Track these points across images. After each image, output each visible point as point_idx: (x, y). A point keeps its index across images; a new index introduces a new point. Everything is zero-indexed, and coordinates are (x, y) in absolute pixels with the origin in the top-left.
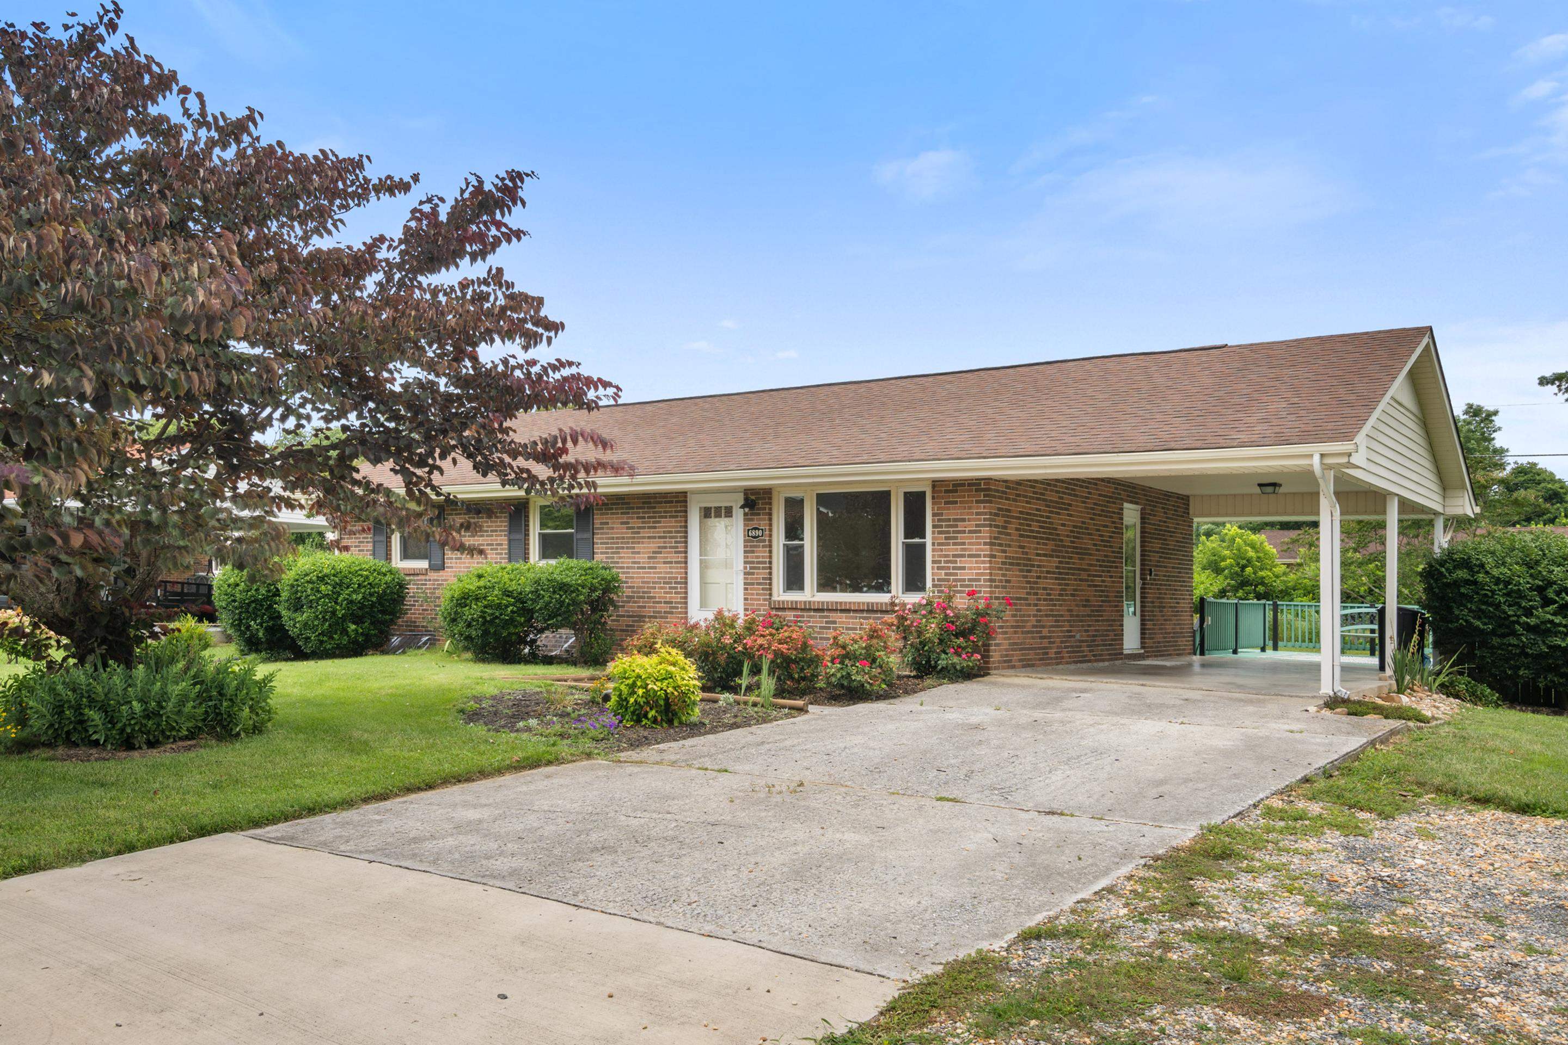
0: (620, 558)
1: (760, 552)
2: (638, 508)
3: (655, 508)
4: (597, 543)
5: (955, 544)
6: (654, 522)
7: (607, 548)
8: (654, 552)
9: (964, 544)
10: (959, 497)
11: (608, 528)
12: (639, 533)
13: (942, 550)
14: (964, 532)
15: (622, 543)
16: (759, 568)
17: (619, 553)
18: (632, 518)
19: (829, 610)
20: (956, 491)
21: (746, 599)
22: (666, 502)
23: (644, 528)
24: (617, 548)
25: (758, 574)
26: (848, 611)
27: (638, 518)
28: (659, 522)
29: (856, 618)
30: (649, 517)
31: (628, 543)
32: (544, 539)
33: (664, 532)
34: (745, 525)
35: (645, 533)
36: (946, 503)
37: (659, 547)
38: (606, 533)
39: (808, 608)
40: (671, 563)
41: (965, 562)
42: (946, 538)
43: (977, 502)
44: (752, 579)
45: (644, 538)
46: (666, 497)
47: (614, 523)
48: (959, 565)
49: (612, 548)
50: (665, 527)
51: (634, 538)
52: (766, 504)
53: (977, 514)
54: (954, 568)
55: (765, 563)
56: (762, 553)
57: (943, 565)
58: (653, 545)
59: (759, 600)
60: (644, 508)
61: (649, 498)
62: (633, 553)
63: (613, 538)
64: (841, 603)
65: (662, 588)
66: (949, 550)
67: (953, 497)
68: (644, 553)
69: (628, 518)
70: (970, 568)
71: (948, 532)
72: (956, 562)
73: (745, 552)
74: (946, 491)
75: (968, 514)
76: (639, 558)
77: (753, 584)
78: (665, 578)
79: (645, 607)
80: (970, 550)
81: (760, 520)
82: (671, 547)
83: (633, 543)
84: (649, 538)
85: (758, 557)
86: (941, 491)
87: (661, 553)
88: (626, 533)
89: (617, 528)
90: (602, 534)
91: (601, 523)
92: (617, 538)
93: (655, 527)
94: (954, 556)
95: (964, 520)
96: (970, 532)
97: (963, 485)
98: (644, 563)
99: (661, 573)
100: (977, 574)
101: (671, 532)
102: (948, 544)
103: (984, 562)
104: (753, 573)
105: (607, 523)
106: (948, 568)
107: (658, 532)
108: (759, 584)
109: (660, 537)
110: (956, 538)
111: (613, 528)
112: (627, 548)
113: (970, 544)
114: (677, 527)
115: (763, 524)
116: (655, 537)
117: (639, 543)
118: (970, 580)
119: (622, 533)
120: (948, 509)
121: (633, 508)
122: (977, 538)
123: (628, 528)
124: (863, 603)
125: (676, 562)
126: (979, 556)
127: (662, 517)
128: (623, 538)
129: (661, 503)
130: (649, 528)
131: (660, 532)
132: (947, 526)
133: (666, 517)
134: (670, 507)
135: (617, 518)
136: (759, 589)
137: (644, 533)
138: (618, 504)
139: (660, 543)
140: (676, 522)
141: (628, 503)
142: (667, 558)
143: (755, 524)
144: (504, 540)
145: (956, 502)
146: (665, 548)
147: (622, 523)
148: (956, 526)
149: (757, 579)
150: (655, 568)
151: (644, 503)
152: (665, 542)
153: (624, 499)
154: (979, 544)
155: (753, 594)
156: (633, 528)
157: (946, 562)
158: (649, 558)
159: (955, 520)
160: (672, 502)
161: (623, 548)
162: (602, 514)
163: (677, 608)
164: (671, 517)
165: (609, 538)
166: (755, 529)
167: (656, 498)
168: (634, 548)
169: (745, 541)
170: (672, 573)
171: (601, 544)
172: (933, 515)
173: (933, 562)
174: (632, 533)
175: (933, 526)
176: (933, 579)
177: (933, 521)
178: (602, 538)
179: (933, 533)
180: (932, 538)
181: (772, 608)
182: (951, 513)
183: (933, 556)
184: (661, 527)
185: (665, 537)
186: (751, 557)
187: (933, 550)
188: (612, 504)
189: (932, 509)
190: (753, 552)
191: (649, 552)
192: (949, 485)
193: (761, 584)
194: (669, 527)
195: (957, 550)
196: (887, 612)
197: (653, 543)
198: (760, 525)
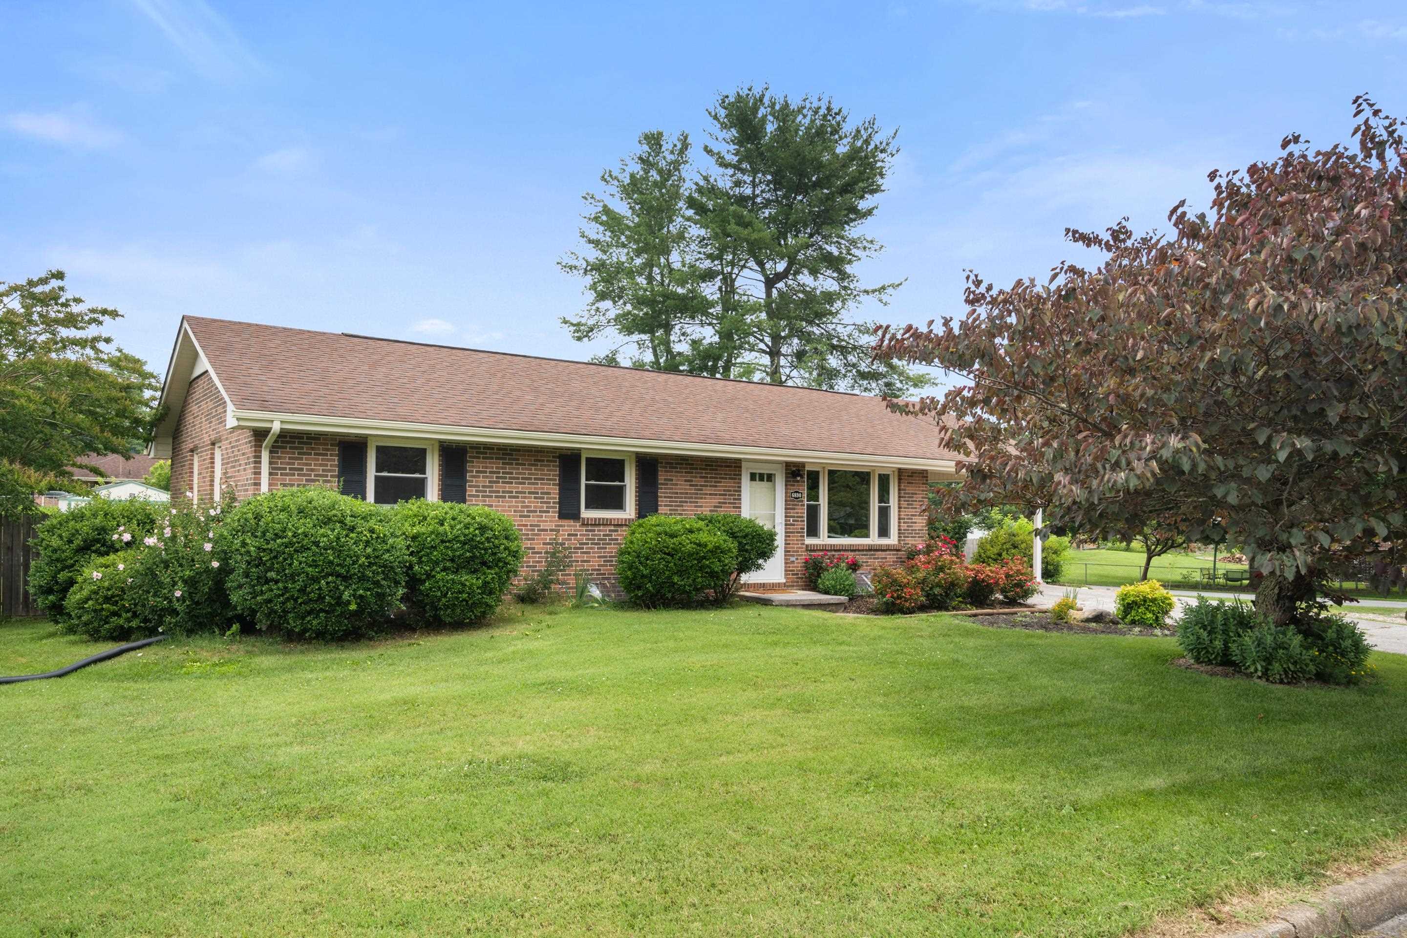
0: (684, 510)
1: (799, 509)
2: (701, 469)
3: (716, 470)
4: (661, 497)
5: (910, 508)
6: (715, 482)
7: (670, 502)
8: (715, 507)
9: (916, 508)
10: (914, 480)
12: (701, 490)
13: (905, 512)
14: (916, 501)
15: (685, 498)
16: (798, 521)
17: (682, 506)
18: (696, 477)
19: (845, 550)
20: (913, 477)
21: (786, 544)
22: (725, 466)
23: (707, 486)
24: (681, 502)
25: (794, 525)
27: (701, 477)
28: (720, 482)
30: (711, 478)
31: (692, 498)
33: (724, 491)
34: (786, 489)
35: (708, 490)
36: (908, 483)
37: (719, 503)
38: (672, 489)
41: (917, 519)
42: (907, 504)
43: (922, 483)
44: (793, 529)
45: (706, 494)
46: (726, 463)
47: (678, 480)
48: (913, 521)
49: (676, 502)
50: (726, 486)
51: (697, 494)
52: (803, 474)
53: (922, 491)
54: (911, 523)
55: (802, 517)
57: (905, 521)
58: (715, 501)
59: (798, 544)
60: (707, 470)
61: (711, 461)
62: (696, 507)
63: (677, 493)
66: (908, 512)
67: (910, 480)
68: (706, 507)
69: (692, 477)
70: (919, 523)
71: (908, 501)
72: (911, 519)
73: (786, 509)
74: (908, 476)
75: (918, 490)
77: (792, 533)
81: (799, 485)
82: (730, 503)
83: (696, 498)
84: (710, 494)
85: (797, 513)
86: (905, 476)
88: (689, 489)
89: (680, 485)
90: (665, 489)
91: (665, 480)
92: (681, 493)
93: (716, 486)
94: (910, 515)
95: (916, 494)
96: (919, 501)
97: (915, 474)
100: (922, 526)
101: (730, 491)
104: (792, 525)
105: (672, 480)
106: (908, 523)
107: (720, 490)
108: (794, 532)
109: (720, 495)
110: (913, 504)
111: (677, 485)
112: (691, 502)
114: (734, 487)
115: (801, 489)
116: (716, 495)
117: (701, 498)
118: (919, 530)
119: (685, 489)
120: (908, 487)
121: (697, 469)
123: (691, 485)
127: (722, 478)
128: (687, 493)
129: (722, 466)
130: (711, 486)
131: (720, 489)
132: (907, 497)
133: (726, 479)
134: (730, 471)
135: (681, 476)
136: (795, 536)
137: (706, 490)
138: (682, 464)
140: (733, 483)
141: (693, 464)
143: (796, 488)
144: (553, 489)
145: (913, 484)
146: (725, 503)
147: (686, 481)
148: (913, 497)
149: (796, 529)
151: (706, 465)
152: (725, 499)
153: (687, 460)
155: (794, 540)
156: (697, 485)
158: (711, 511)
159: (911, 494)
160: (731, 467)
161: (686, 502)
162: (666, 471)
164: (730, 478)
165: (672, 493)
166: (796, 492)
168: (697, 502)
169: (786, 501)
171: (665, 497)
172: (899, 490)
173: (899, 519)
174: (695, 490)
175: (899, 497)
176: (899, 530)
177: (899, 493)
178: (667, 493)
179: (899, 501)
180: (899, 504)
181: (807, 550)
182: (910, 489)
183: (899, 515)
184: (722, 486)
185: (725, 495)
186: (792, 513)
187: (899, 511)
188: (676, 464)
189: (899, 486)
190: (794, 509)
191: (711, 507)
192: (909, 473)
193: (799, 532)
194: (729, 487)
195: (912, 512)
196: (878, 551)
197: (714, 499)
198: (799, 489)
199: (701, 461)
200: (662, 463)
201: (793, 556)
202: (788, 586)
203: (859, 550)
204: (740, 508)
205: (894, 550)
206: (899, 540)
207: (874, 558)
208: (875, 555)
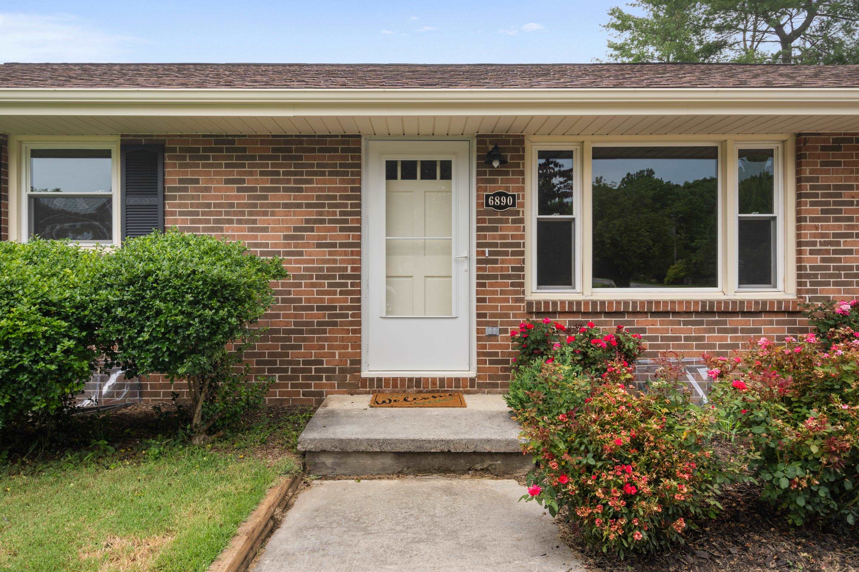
1: (508, 229)
2: (261, 158)
3: (300, 158)
4: (173, 213)
5: (836, 219)
6: (298, 181)
7: (193, 222)
8: (296, 229)
9: (851, 219)
10: (843, 156)
11: (196, 190)
12: (266, 198)
13: (817, 228)
14: (851, 203)
15: (227, 213)
16: (506, 253)
18: (251, 174)
20: (839, 148)
21: (479, 300)
22: (321, 150)
23: (277, 190)
24: (217, 221)
25: (503, 262)
26: (666, 313)
27: (263, 173)
28: (310, 182)
29: (679, 323)
30: (287, 173)
31: (242, 213)
33: (318, 197)
34: (478, 189)
35: (281, 197)
36: (823, 164)
37: (308, 221)
38: (193, 197)
40: (334, 245)
41: (853, 243)
42: (823, 212)
44: (494, 269)
45: (277, 205)
46: (324, 142)
47: (211, 181)
48: (842, 247)
49: (208, 221)
50: (322, 189)
51: (255, 206)
52: (515, 157)
54: (835, 252)
56: (510, 231)
57: (818, 247)
58: (295, 218)
59: (507, 300)
60: (277, 158)
61: (287, 142)
62: (251, 230)
63: (208, 205)
64: (658, 303)
65: (313, 285)
66: (827, 227)
67: (834, 156)
68: (274, 230)
69: (241, 173)
71: (827, 203)
72: (838, 244)
73: (479, 229)
74: (823, 148)
75: (856, 180)
76: (268, 237)
77: (495, 277)
78: (322, 269)
79: (278, 316)
83: (251, 214)
84: (286, 206)
85: (503, 237)
86: (815, 148)
87: (312, 230)
88: (237, 198)
89: (216, 189)
90: (183, 198)
91: (181, 181)
92: (216, 205)
93: (300, 190)
94: (835, 235)
97: (850, 140)
98: (275, 245)
99: (312, 261)
101: (334, 197)
102: (827, 220)
104: (495, 262)
105: (197, 181)
106: (827, 252)
107: (306, 197)
108: (503, 277)
109: (308, 206)
110: (840, 211)
111: (207, 189)
112: (239, 222)
114: (345, 189)
116: (299, 206)
117: (265, 214)
118: (858, 267)
119: (228, 197)
120: (827, 172)
121: (253, 158)
123: (239, 190)
125: (342, 245)
127: (315, 174)
128: (232, 205)
130: (286, 190)
131: (309, 196)
132: (824, 195)
133: (323, 174)
134: (333, 158)
135: (216, 173)
136: (506, 285)
137: (275, 197)
139: (310, 214)
140: (342, 181)
141: (244, 150)
142: (325, 237)
143: (499, 187)
145: (839, 164)
146: (322, 221)
147: (227, 182)
148: (840, 195)
150: (300, 254)
152: (320, 213)
153: (233, 142)
155: (495, 293)
156: (254, 189)
157: (821, 244)
158: (286, 237)
159: (836, 187)
160: (336, 150)
161: (231, 222)
163: (346, 316)
164: (331, 174)
165: (198, 206)
166: (500, 194)
167: (301, 142)
168: (254, 222)
169: (479, 213)
170: (335, 261)
171: (181, 214)
172: (799, 180)
173: (799, 244)
174: (250, 198)
175: (799, 196)
176: (799, 268)
177: (799, 188)
178: (185, 206)
179: (799, 204)
180: (798, 212)
181: (530, 313)
182: (832, 178)
183: (799, 236)
184: (312, 190)
185: (323, 206)
186: (490, 237)
187: (799, 228)
188: (205, 150)
189: (798, 172)
190: (496, 229)
191: (289, 229)
192: (827, 140)
193: (509, 277)
194: (330, 190)
195: (840, 227)
196: (734, 313)
197: (295, 214)
198: (508, 188)
199: (263, 142)
200: (174, 150)
201: (494, 324)
202: (480, 386)
203: (675, 313)
204: (359, 229)
205: (779, 312)
206: (799, 292)
207: (720, 331)
208: (725, 323)
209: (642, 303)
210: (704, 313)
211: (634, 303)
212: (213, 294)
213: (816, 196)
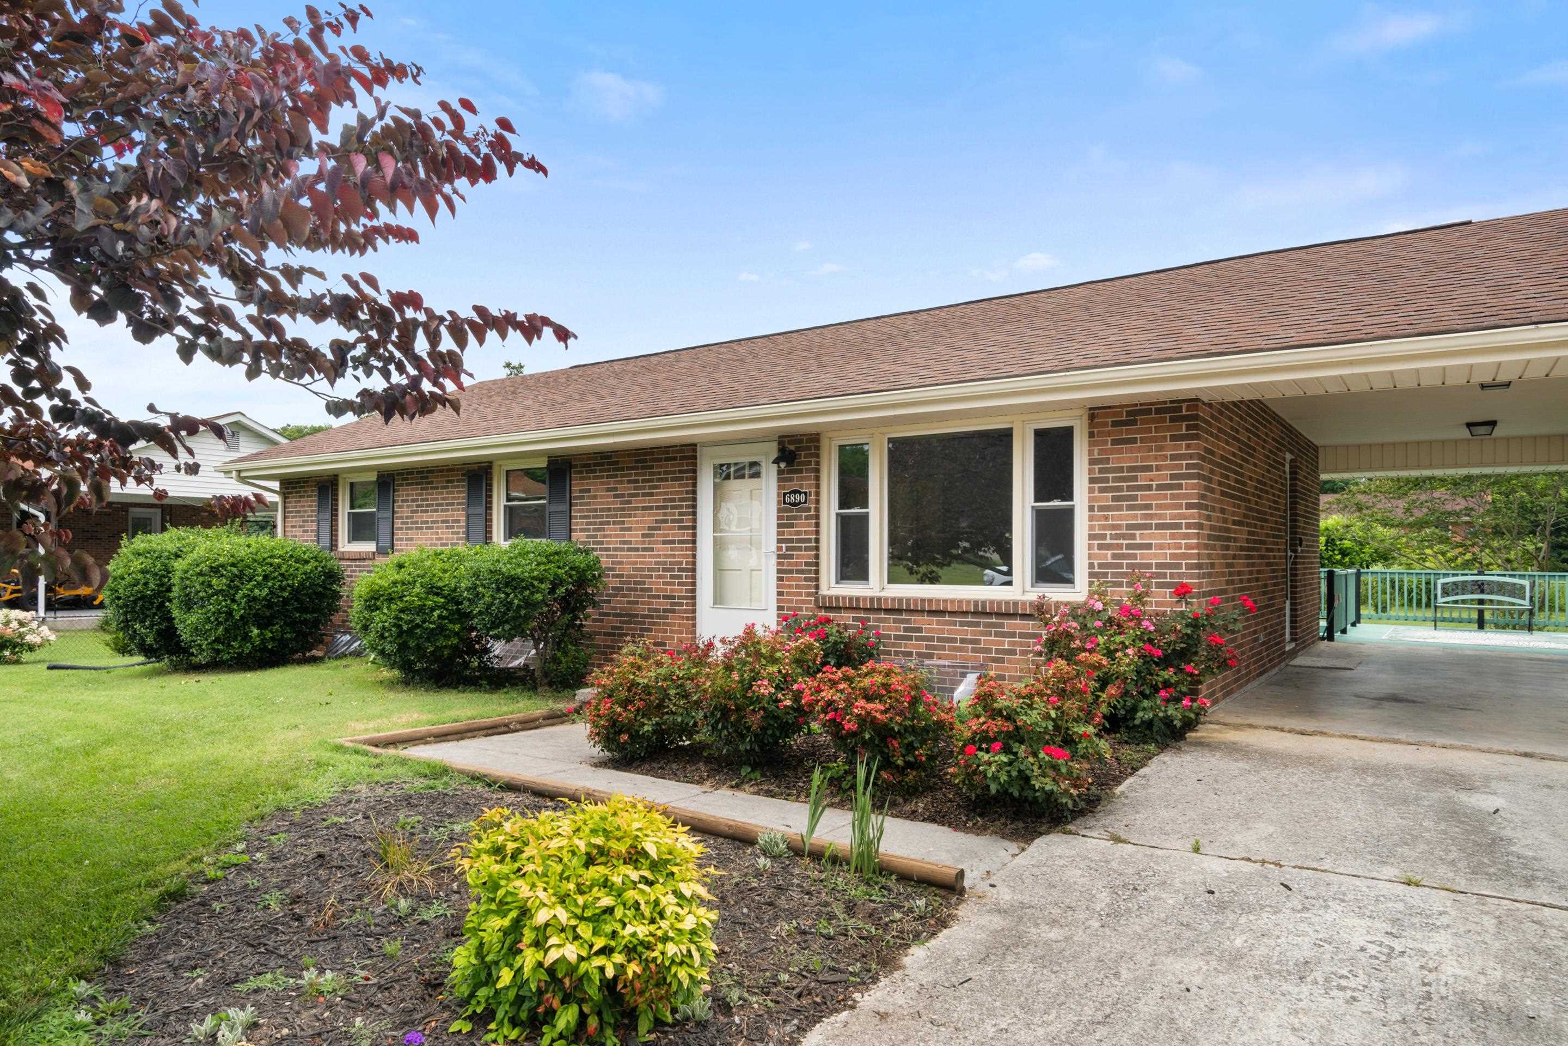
0: (605, 536)
1: (801, 525)
2: (626, 468)
3: (652, 467)
4: (576, 517)
5: (1130, 508)
6: (651, 488)
7: (587, 524)
8: (650, 528)
9: (1148, 507)
10: (1140, 431)
11: (589, 497)
12: (630, 502)
13: (1106, 518)
14: (1149, 488)
15: (607, 516)
16: (800, 549)
17: (603, 530)
18: (621, 482)
19: (910, 611)
20: (1134, 423)
21: (780, 594)
22: (667, 459)
23: (637, 495)
24: (601, 523)
25: (798, 557)
26: (939, 613)
27: (629, 482)
28: (658, 487)
29: (955, 623)
30: (644, 481)
31: (616, 516)
32: (511, 513)
33: (664, 500)
34: (779, 487)
35: (638, 502)
36: (1114, 442)
37: (657, 521)
38: (589, 504)
39: (876, 607)
40: (673, 542)
41: (1151, 536)
42: (1114, 499)
43: (1174, 438)
44: (789, 564)
45: (636, 509)
46: (668, 452)
47: (597, 490)
48: (1138, 541)
49: (595, 523)
50: (666, 493)
51: (623, 509)
52: (812, 455)
53: (1173, 457)
54: (1129, 547)
55: (809, 540)
56: (803, 527)
57: (1108, 541)
58: (649, 519)
59: (800, 594)
60: (637, 468)
62: (622, 529)
63: (596, 510)
64: (930, 601)
65: (660, 577)
66: (1120, 518)
67: (1127, 432)
68: (636, 529)
69: (616, 483)
70: (1161, 547)
71: (1119, 489)
72: (1133, 537)
73: (779, 526)
74: (1115, 424)
75: (1156, 459)
76: (631, 536)
77: (791, 572)
78: (665, 563)
79: (637, 603)
80: (1160, 516)
81: (802, 479)
82: (673, 521)
83: (622, 516)
84: (644, 508)
85: (798, 533)
86: (1106, 425)
87: (659, 529)
88: (613, 503)
89: (602, 497)
90: (581, 504)
91: (581, 491)
92: (602, 510)
93: (652, 494)
94: (1130, 527)
95: (1148, 469)
96: (1160, 487)
97: (1149, 412)
98: (636, 542)
99: (659, 556)
100: (1173, 556)
101: (673, 500)
102: (1119, 508)
103: (1187, 536)
104: (791, 557)
105: (589, 491)
106: (1120, 546)
107: (656, 501)
108: (798, 572)
109: (658, 508)
110: (1135, 498)
111: (595, 497)
112: (615, 523)
113: (1159, 507)
114: (681, 493)
115: (807, 485)
116: (651, 508)
117: (630, 516)
118: (1159, 566)
119: (608, 503)
120: (1120, 451)
121: (622, 469)
122: (1173, 497)
123: (616, 496)
124: (968, 602)
125: (681, 542)
126: (1178, 526)
127: (661, 480)
128: (609, 509)
129: (660, 460)
130: (644, 495)
131: (658, 500)
132: (1116, 480)
133: (667, 480)
134: (673, 466)
135: (602, 483)
136: (799, 579)
137: (637, 502)
138: (603, 464)
139: (658, 515)
140: (680, 486)
141: (617, 463)
142: (668, 535)
143: (794, 485)
144: (461, 515)
145: (1134, 441)
146: (665, 521)
147: (609, 490)
148: (1135, 479)
149: (797, 564)
150: (652, 550)
151: (637, 462)
152: (665, 514)
153: (610, 457)
154: (1179, 506)
155: (790, 587)
156: (622, 496)
157: (1114, 537)
158: (643, 536)
159: (1131, 469)
160: (675, 459)
161: (608, 523)
162: (582, 478)
164: (673, 479)
165: (590, 510)
166: (795, 492)
167: (653, 454)
168: (623, 523)
169: (779, 510)
170: (674, 556)
171: (580, 517)
172: (1090, 462)
173: (1090, 537)
174: (621, 503)
175: (1090, 481)
176: (1090, 566)
177: (1090, 472)
178: (583, 511)
179: (1090, 491)
180: (1090, 500)
181: (821, 607)
182: (1125, 458)
183: (1090, 528)
184: (660, 494)
185: (665, 507)
186: (788, 533)
187: (1090, 518)
188: (595, 465)
189: (1089, 453)
190: (791, 526)
191: (644, 528)
192: (1120, 414)
193: (802, 572)
194: (672, 493)
195: (1135, 517)
196: (1008, 615)
197: (649, 515)
198: (801, 486)
199: (629, 455)
200: (577, 466)
206: (1090, 593)
207: (997, 634)
208: (1002, 626)
209: (915, 600)
210: (975, 613)
211: (908, 600)
212: (507, 585)
213: (1106, 480)
